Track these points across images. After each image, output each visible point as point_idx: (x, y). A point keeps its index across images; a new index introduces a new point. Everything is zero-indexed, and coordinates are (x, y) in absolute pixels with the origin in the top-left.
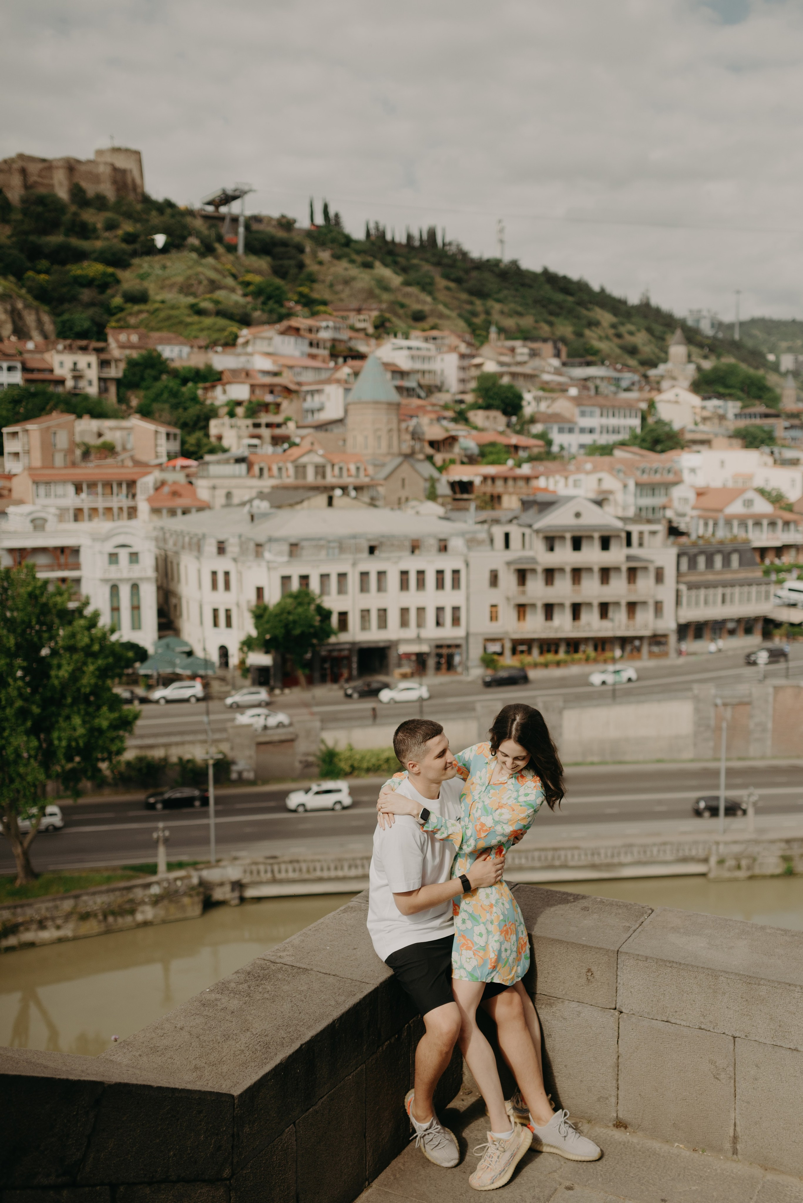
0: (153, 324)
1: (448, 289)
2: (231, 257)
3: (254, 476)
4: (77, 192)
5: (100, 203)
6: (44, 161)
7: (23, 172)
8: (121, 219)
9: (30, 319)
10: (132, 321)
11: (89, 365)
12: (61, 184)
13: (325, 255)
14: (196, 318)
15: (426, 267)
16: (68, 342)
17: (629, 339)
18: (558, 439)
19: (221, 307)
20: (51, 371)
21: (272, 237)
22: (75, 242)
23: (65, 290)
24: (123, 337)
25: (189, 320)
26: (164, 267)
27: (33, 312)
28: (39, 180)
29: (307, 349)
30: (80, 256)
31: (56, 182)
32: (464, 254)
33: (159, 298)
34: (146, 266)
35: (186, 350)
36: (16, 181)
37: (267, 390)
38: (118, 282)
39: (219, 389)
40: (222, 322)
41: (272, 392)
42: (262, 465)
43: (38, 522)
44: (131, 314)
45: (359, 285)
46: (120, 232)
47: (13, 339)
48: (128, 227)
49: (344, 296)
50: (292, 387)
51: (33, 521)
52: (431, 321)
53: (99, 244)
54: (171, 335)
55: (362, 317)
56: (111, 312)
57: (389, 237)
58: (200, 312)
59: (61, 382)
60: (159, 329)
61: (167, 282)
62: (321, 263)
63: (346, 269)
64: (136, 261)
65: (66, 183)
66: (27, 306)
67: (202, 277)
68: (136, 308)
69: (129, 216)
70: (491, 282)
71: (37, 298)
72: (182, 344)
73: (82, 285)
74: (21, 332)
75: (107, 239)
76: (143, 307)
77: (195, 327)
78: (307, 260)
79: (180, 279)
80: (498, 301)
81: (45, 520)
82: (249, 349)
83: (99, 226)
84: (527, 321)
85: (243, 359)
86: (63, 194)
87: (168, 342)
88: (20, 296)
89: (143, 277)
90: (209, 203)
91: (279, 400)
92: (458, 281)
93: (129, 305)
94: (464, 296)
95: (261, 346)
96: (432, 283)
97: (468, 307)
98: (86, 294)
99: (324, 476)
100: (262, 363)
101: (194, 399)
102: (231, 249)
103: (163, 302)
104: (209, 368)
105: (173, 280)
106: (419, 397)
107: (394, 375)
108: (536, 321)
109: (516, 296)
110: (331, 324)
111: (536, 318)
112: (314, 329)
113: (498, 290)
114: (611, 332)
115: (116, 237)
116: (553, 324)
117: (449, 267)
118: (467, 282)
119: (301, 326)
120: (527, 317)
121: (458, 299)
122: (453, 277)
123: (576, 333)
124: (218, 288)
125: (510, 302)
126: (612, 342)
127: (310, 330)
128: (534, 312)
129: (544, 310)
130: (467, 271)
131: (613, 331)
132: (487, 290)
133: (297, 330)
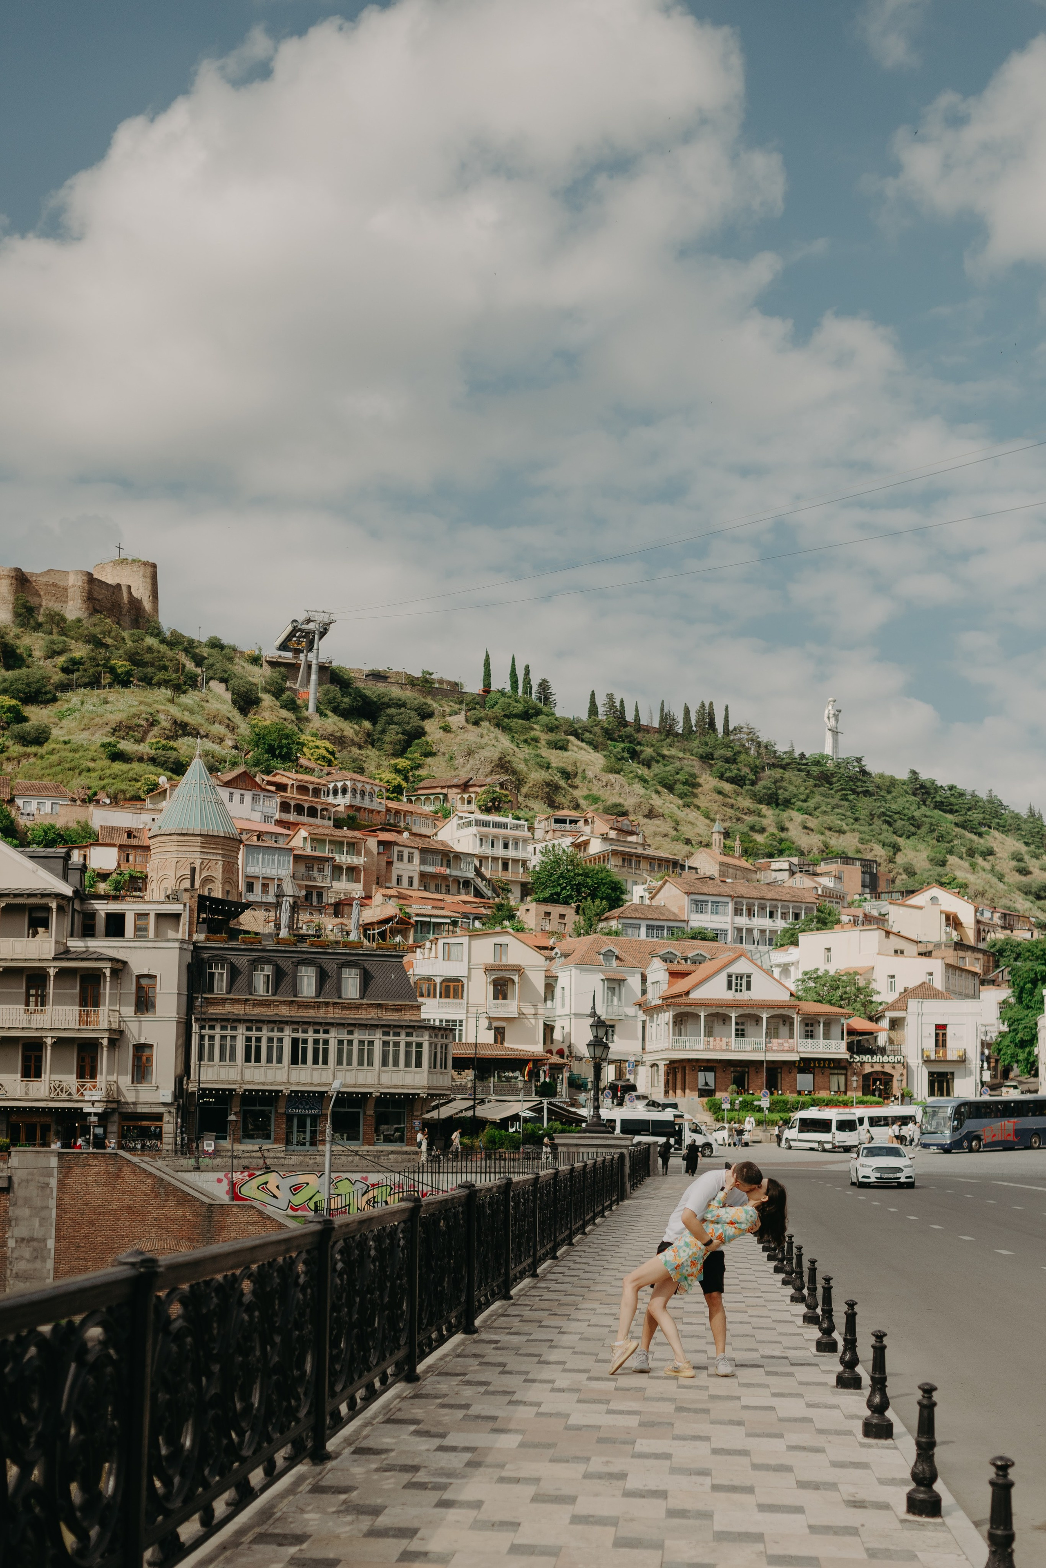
4: (25, 612)
5: (57, 623)
8: (74, 644)
13: (458, 720)
15: (687, 762)
26: (105, 702)
32: (763, 747)
34: (76, 700)
45: (486, 754)
46: (63, 659)
48: (79, 652)
49: (462, 772)
55: (466, 796)
67: (162, 717)
70: (794, 783)
79: (119, 717)
80: (805, 812)
82: (164, 804)
83: (37, 653)
87: (39, 792)
92: (739, 781)
93: (17, 747)
94: (746, 803)
96: (692, 783)
97: (750, 819)
102: (292, 706)
104: (84, 827)
105: (110, 717)
107: (429, 857)
108: (862, 841)
109: (838, 806)
110: (348, 783)
111: (863, 836)
112: (311, 787)
113: (808, 797)
114: (1007, 866)
115: (54, 666)
116: (896, 849)
117: (727, 760)
118: (753, 783)
119: (289, 782)
120: (848, 834)
121: (732, 806)
122: (728, 774)
123: (931, 860)
124: (185, 734)
125: (825, 813)
126: (1001, 878)
127: (302, 789)
128: (866, 828)
129: (885, 827)
130: (757, 770)
131: (1014, 863)
132: (787, 795)
133: (282, 787)
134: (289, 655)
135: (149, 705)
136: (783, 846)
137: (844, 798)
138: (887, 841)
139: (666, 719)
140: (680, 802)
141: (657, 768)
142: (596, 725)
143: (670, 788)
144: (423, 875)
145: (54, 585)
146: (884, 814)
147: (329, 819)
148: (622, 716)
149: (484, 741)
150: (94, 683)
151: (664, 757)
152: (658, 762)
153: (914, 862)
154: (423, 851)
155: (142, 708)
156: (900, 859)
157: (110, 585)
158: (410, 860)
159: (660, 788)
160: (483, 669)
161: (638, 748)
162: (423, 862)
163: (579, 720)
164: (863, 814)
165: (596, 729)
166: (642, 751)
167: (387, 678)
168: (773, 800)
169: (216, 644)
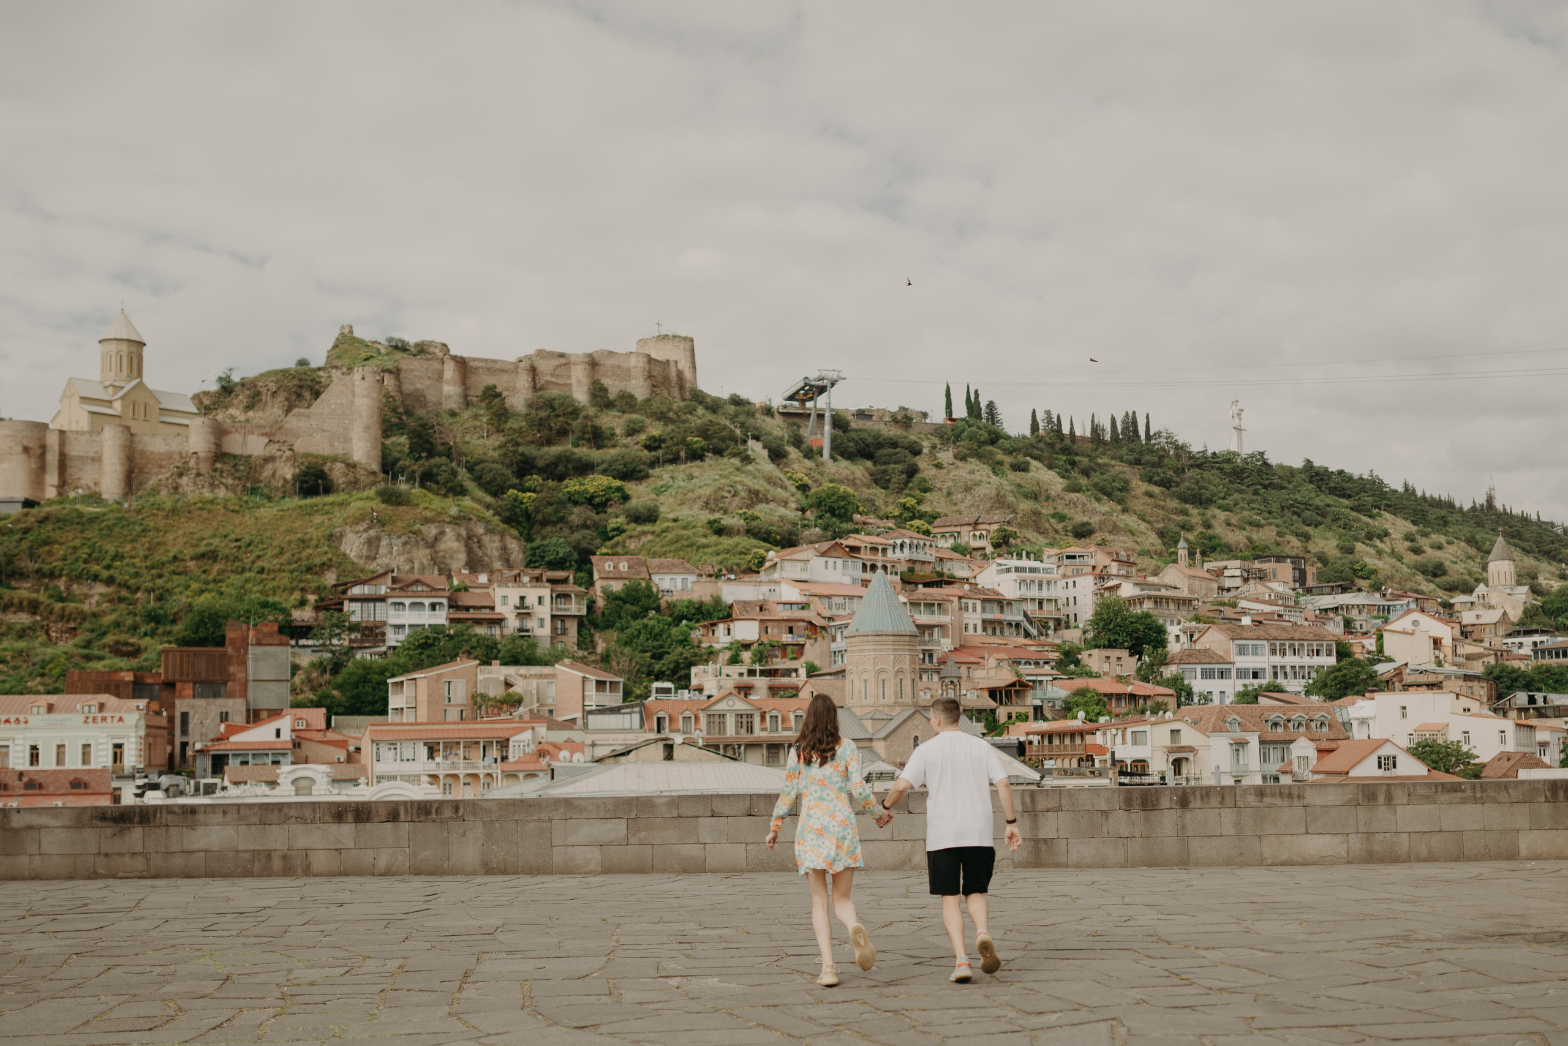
0: (657, 549)
1: (1150, 495)
2: (809, 463)
3: (651, 730)
4: (598, 393)
5: (627, 402)
6: (562, 355)
7: (533, 370)
8: (648, 421)
9: (492, 545)
10: (632, 545)
11: (540, 600)
12: (579, 382)
13: (946, 456)
14: (714, 538)
15: (1120, 468)
16: (537, 572)
17: (1432, 555)
18: (1199, 685)
19: (754, 523)
20: (492, 608)
21: (877, 436)
22: (585, 452)
23: (550, 509)
24: (608, 565)
25: (704, 541)
26: (691, 477)
27: (497, 538)
28: (554, 380)
29: (859, 574)
30: (584, 468)
31: (573, 381)
32: (1180, 449)
33: (672, 516)
34: (666, 476)
35: (692, 578)
36: (523, 382)
37: (785, 627)
38: (626, 498)
39: (721, 628)
40: (746, 542)
41: (791, 631)
42: (661, 714)
43: (303, 783)
44: (630, 537)
45: (982, 491)
46: (643, 437)
47: (465, 572)
48: (655, 430)
49: (962, 507)
50: (818, 622)
51: (294, 782)
52: (1098, 536)
53: (613, 452)
54: (676, 561)
55: (978, 533)
56: (606, 537)
57: (1066, 430)
58: (720, 531)
59: (499, 621)
60: (664, 554)
61: (690, 495)
62: (939, 466)
63: (972, 472)
64: (656, 471)
65: (586, 382)
66: (489, 531)
67: (739, 487)
68: (640, 528)
69: (661, 417)
70: (1214, 482)
71: (507, 521)
72: (688, 572)
73: (576, 503)
74: (474, 564)
75: (625, 446)
76: (648, 527)
77: (709, 550)
78: (922, 462)
79: (707, 491)
80: (1226, 508)
81: (312, 781)
82: (776, 576)
83: (618, 431)
84: (1266, 535)
85: (764, 589)
86: (581, 396)
87: (669, 569)
88: (481, 519)
89: (659, 492)
90: (791, 398)
91: (801, 641)
92: (1165, 484)
93: (633, 525)
94: (1174, 504)
95: (792, 570)
96: (1125, 488)
97: (1180, 518)
98: (577, 514)
99: (750, 729)
100: (791, 593)
101: (684, 641)
102: (812, 453)
103: (675, 520)
104: (717, 601)
105: (699, 492)
106: (1027, 635)
107: (988, 605)
108: (1279, 534)
109: (1252, 501)
110: (907, 541)
111: (1280, 529)
112: (880, 548)
113: (1226, 493)
114: (1403, 546)
115: (637, 443)
116: (1307, 537)
117: (1154, 465)
118: (1178, 485)
119: (863, 545)
120: (1266, 528)
121: (1163, 508)
122: (1156, 478)
123: (1342, 548)
124: (760, 501)
125: (1243, 508)
126: (1400, 559)
127: (874, 549)
128: (1279, 521)
129: (1295, 517)
130: (1179, 471)
131: (1408, 544)
132: (1207, 494)
133: (855, 549)
134: (796, 404)
135: (726, 477)
136: (1214, 542)
137: (1256, 493)
138: (1299, 531)
139: (1096, 429)
140: (1120, 507)
141: (1096, 478)
142: (1040, 441)
143: (1109, 495)
144: (984, 622)
145: (619, 367)
146: (1292, 506)
147: (896, 574)
148: (1060, 431)
149: (977, 477)
150: (675, 460)
151: (1099, 465)
152: (1095, 471)
153: (1326, 550)
154: (984, 601)
155: (723, 481)
156: (1313, 548)
157: (660, 362)
158: (974, 610)
159: (1100, 495)
160: (944, 399)
161: (1077, 458)
162: (984, 610)
163: (1024, 437)
164: (1275, 507)
165: (1041, 445)
166: (1080, 462)
167: (871, 416)
168: (1200, 500)
169: (736, 401)
